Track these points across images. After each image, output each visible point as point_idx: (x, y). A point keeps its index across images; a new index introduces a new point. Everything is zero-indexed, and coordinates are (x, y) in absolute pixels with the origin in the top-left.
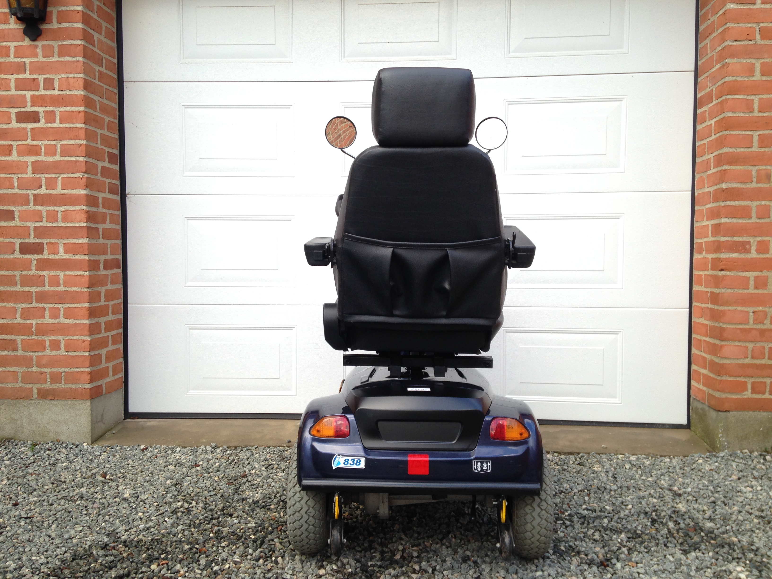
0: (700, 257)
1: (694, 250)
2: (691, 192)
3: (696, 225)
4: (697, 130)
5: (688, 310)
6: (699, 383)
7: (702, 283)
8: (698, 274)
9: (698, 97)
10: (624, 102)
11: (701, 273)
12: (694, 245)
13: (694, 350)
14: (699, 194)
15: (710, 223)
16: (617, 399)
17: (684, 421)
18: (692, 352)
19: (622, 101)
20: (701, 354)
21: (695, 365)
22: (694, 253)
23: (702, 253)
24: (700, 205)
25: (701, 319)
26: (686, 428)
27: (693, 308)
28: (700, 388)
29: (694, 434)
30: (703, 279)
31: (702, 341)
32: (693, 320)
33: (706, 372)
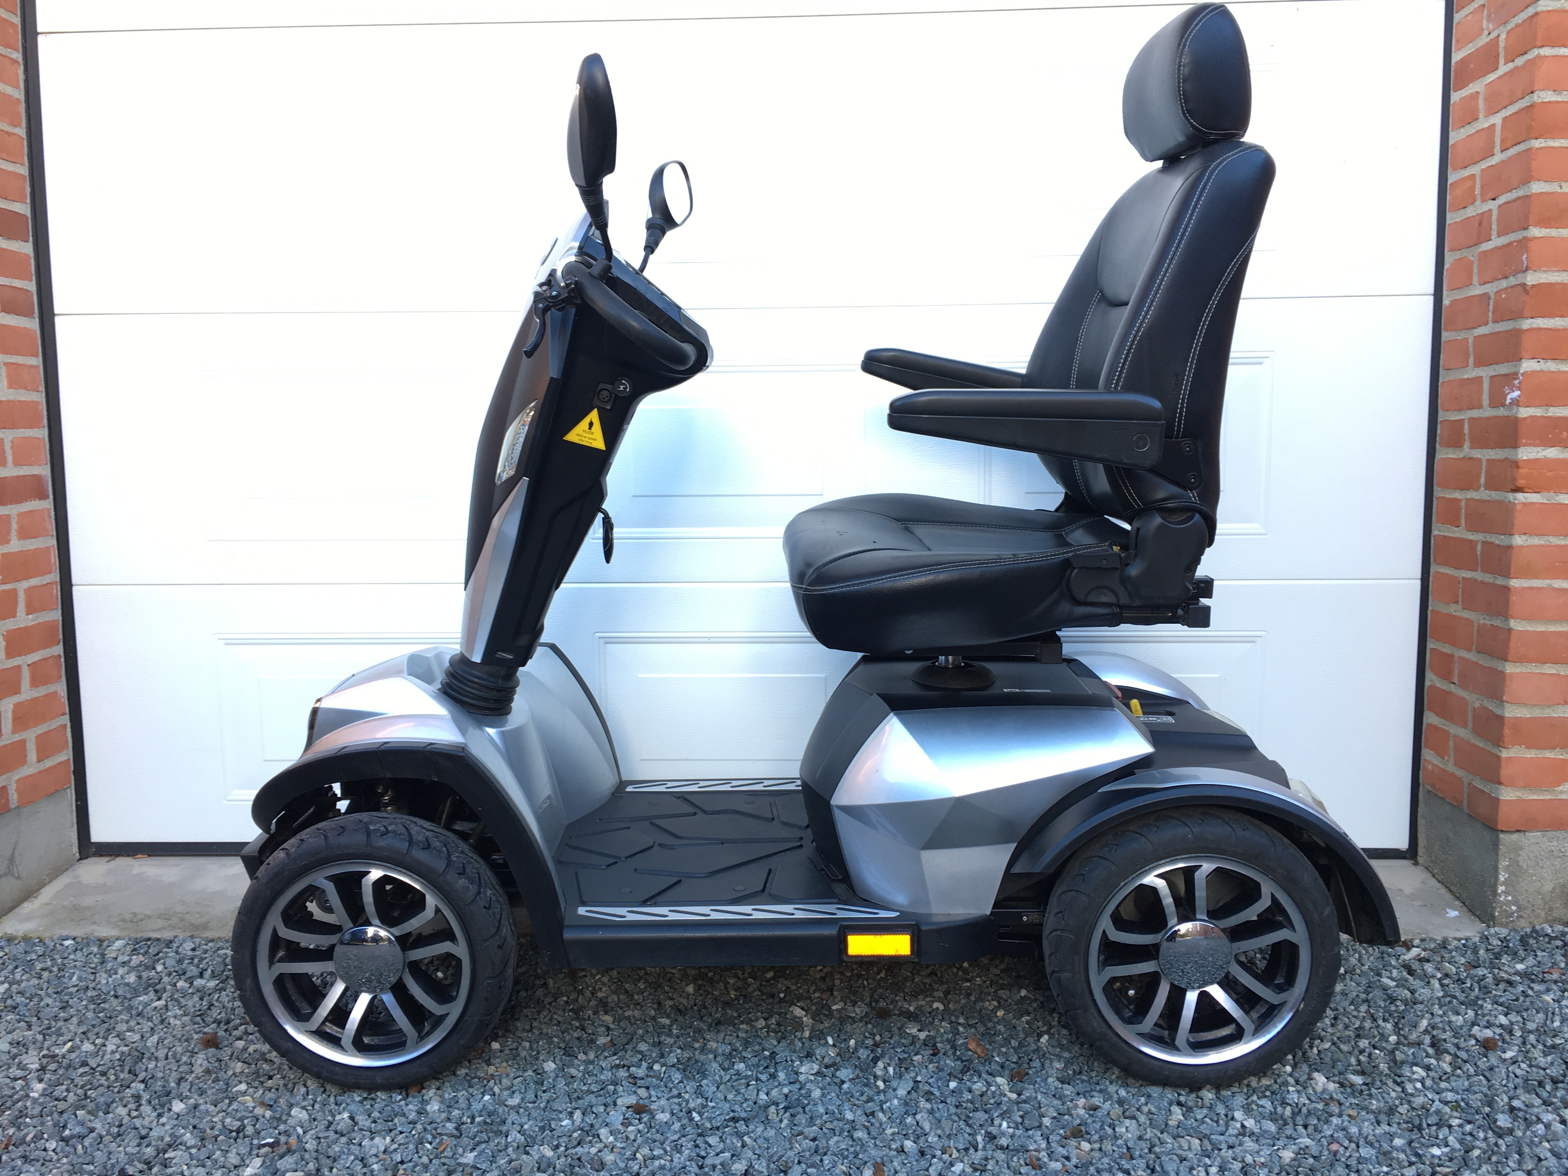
0: (1454, 456)
1: (1438, 437)
2: (1431, 298)
3: (1444, 377)
4: (1451, 142)
5: (1419, 582)
6: (1443, 758)
7: (1459, 519)
8: (1447, 496)
9: (1454, 61)
11: (1457, 495)
12: (1439, 427)
13: (1431, 678)
14: (1453, 302)
15: (1485, 373)
17: (1402, 842)
18: (1427, 683)
20: (1452, 688)
21: (1433, 715)
22: (1437, 446)
23: (1460, 446)
24: (1456, 330)
25: (1452, 605)
26: (1404, 858)
27: (1431, 578)
28: (1447, 769)
29: (1430, 875)
30: (1463, 511)
31: (1456, 659)
32: (1430, 608)
33: (1464, 733)
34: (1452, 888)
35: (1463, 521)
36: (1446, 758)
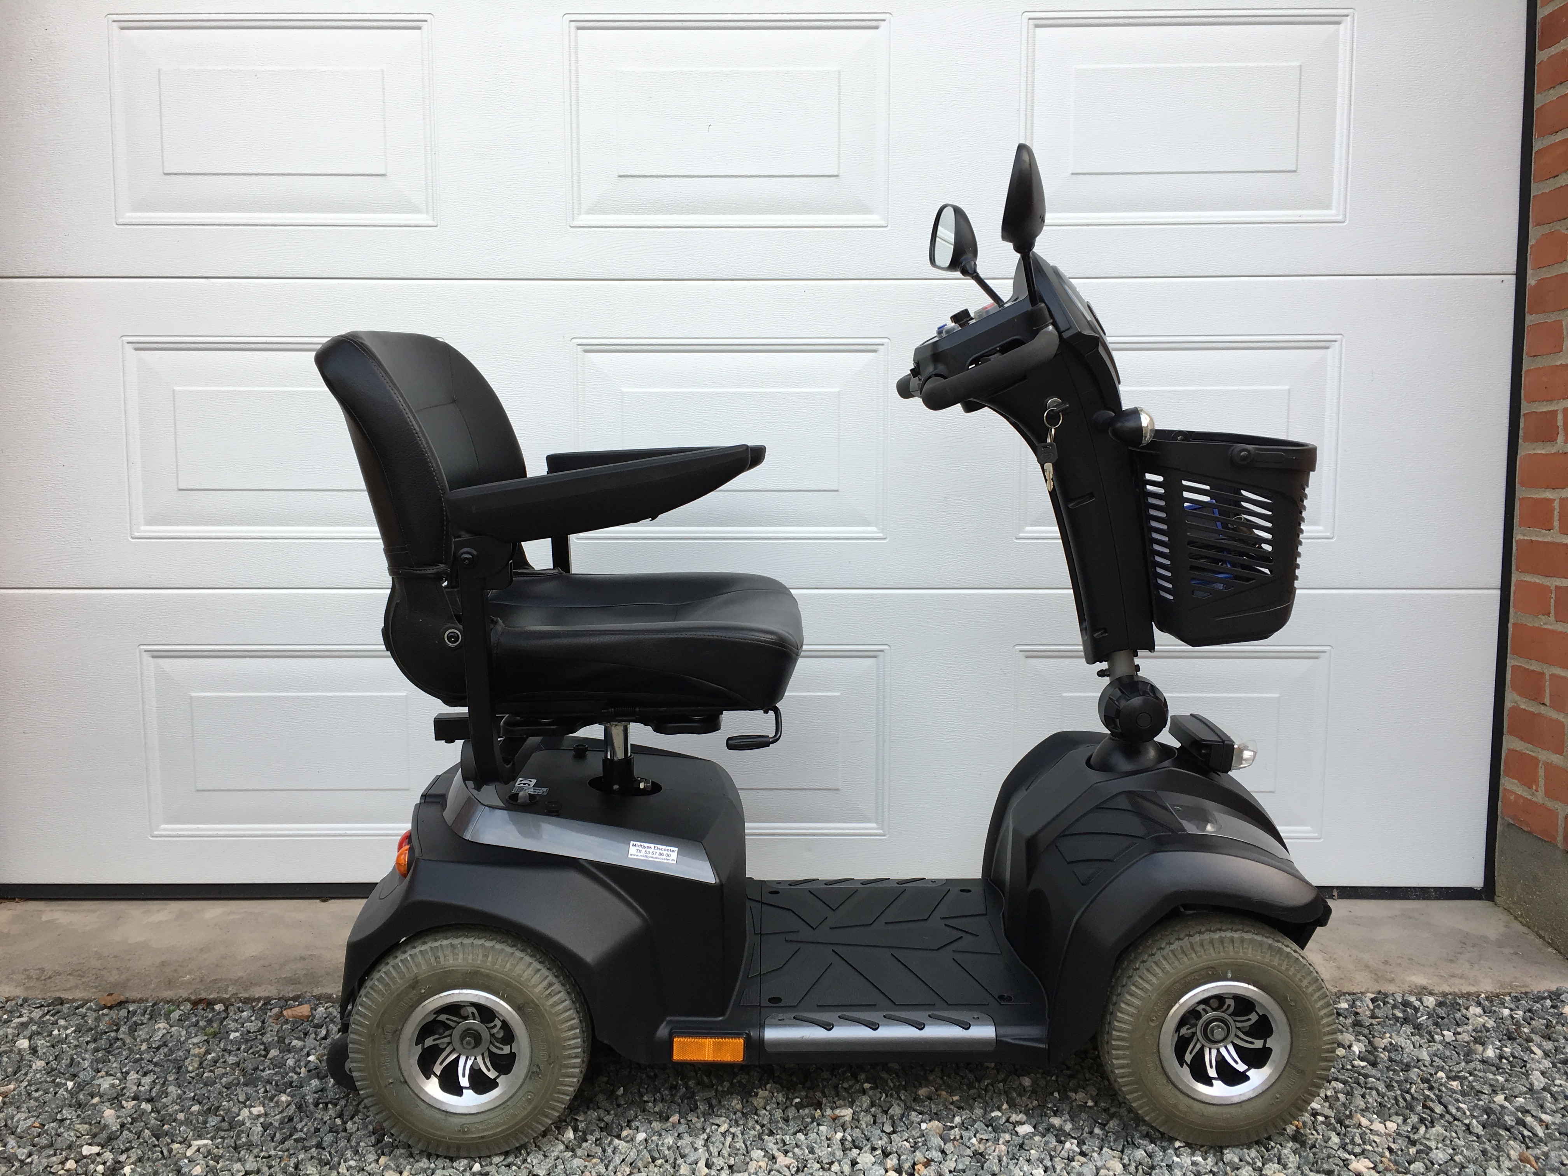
0: (1543, 452)
1: (1521, 433)
2: (1514, 277)
3: (1527, 364)
4: (1536, 107)
5: (1499, 592)
6: (1530, 788)
7: (1551, 523)
8: (1535, 497)
9: (1539, 17)
10: (1344, 30)
11: (1548, 494)
12: (1522, 420)
13: (1512, 699)
14: (1541, 282)
16: (1309, 828)
17: (1476, 880)
18: (1508, 705)
19: (1339, 23)
20: (1543, 710)
21: (1517, 740)
22: (1520, 441)
23: (1553, 440)
24: (1544, 312)
25: (1543, 617)
26: (1480, 899)
27: (1513, 588)
28: (1534, 799)
29: (1512, 917)
30: (1556, 513)
31: (1547, 677)
32: (1511, 621)
33: (1556, 759)
34: (1541, 932)
35: (1556, 523)
36: (1534, 787)
